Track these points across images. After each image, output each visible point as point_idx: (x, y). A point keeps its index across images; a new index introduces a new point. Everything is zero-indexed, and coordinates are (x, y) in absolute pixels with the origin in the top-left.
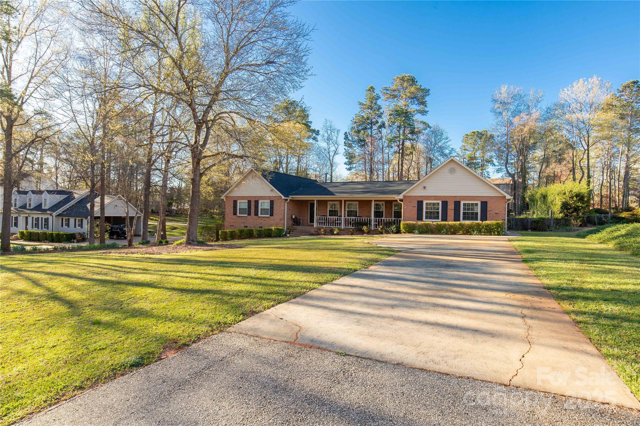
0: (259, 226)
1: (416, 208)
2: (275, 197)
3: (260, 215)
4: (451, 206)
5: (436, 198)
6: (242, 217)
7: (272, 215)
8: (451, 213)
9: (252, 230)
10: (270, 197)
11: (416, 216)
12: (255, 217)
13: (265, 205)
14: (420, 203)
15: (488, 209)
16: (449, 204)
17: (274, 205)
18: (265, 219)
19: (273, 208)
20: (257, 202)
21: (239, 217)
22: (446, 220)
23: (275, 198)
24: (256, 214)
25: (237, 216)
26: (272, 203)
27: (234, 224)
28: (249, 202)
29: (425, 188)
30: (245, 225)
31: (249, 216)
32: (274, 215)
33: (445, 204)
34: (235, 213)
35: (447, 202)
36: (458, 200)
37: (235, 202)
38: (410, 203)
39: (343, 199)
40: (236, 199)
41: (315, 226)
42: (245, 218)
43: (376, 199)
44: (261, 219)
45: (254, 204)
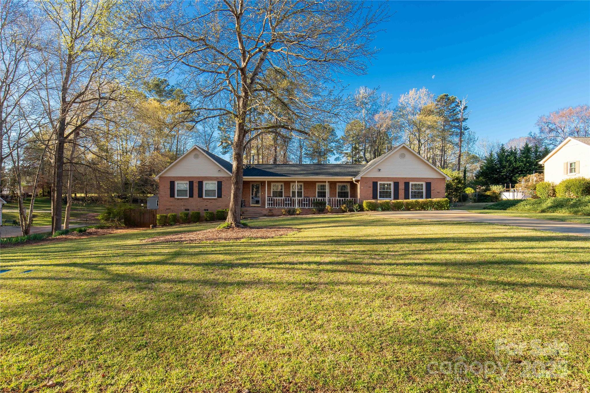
0: (203, 208)
1: (372, 188)
2: (223, 177)
3: (204, 197)
4: (402, 187)
5: (389, 179)
6: (181, 199)
7: (220, 196)
8: (402, 192)
9: (199, 213)
10: (217, 178)
11: (371, 196)
12: (199, 199)
13: (210, 186)
14: (375, 184)
15: (432, 189)
16: (400, 184)
17: (223, 186)
18: (210, 201)
19: (221, 189)
20: (201, 184)
21: (178, 199)
22: (398, 199)
23: (224, 179)
24: (200, 195)
25: (175, 199)
26: (220, 184)
27: (172, 208)
28: (191, 184)
29: (380, 170)
30: (187, 208)
31: (191, 198)
32: (223, 196)
33: (396, 185)
34: (172, 195)
35: (398, 183)
36: (407, 181)
37: (172, 184)
38: (366, 184)
39: (296, 180)
40: (174, 180)
41: (266, 207)
42: (186, 200)
43: (329, 180)
44: (206, 201)
45: (197, 185)
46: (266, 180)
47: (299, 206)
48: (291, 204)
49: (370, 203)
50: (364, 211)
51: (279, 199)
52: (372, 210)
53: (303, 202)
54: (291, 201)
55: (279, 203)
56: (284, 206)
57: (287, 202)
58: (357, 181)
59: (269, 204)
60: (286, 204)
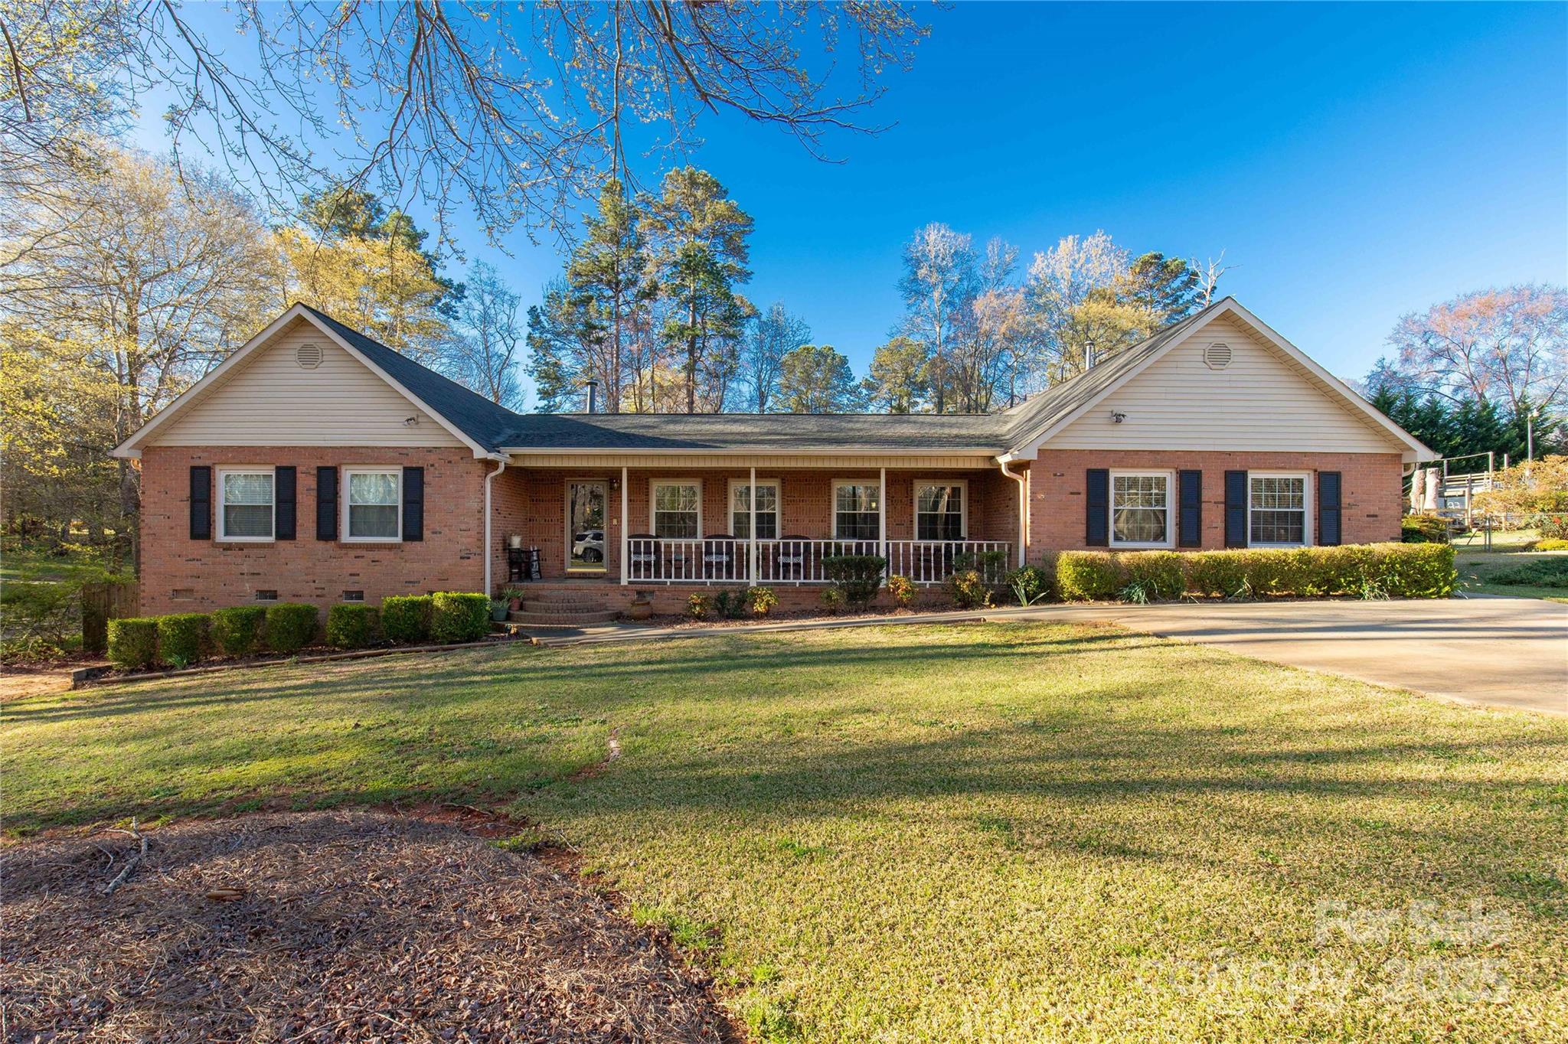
0: (341, 588)
1: (1083, 497)
2: (429, 450)
3: (345, 537)
4: (1213, 491)
5: (1156, 458)
6: (241, 547)
7: (414, 532)
8: (1213, 517)
9: (310, 613)
10: (402, 452)
11: (1081, 531)
12: (321, 545)
13: (373, 488)
14: (1097, 481)
15: (1345, 500)
16: (1206, 481)
17: (427, 490)
18: (370, 555)
19: (420, 502)
20: (328, 479)
21: (228, 547)
22: (1196, 543)
23: (432, 458)
24: (327, 530)
25: (215, 545)
26: (414, 480)
27: (199, 585)
28: (286, 477)
29: (1118, 418)
30: (266, 587)
31: (283, 544)
32: (426, 533)
33: (1190, 482)
34: (201, 529)
35: (1198, 474)
36: (1238, 468)
37: (201, 481)
38: (1058, 480)
39: (753, 465)
40: (208, 463)
41: (624, 581)
42: (262, 552)
43: (893, 465)
44: (352, 553)
45: (312, 483)
46: (625, 465)
47: (766, 576)
48: (729, 565)
49: (1091, 564)
50: (1062, 601)
51: (678, 547)
52: (1098, 597)
53: (781, 559)
54: (729, 553)
55: (678, 561)
56: (699, 576)
57: (714, 559)
58: (1018, 467)
59: (637, 564)
60: (709, 565)
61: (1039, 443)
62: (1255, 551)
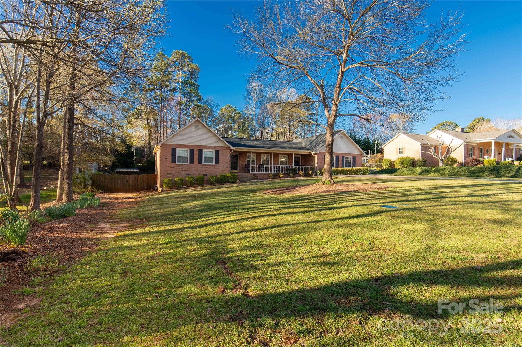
0: (203, 173)
1: (324, 159)
2: (220, 147)
3: (203, 163)
4: (340, 159)
6: (182, 165)
7: (217, 162)
8: (340, 163)
10: (215, 147)
12: (199, 165)
13: (208, 154)
15: (356, 160)
17: (220, 155)
18: (209, 167)
19: (218, 157)
20: (200, 152)
21: (180, 165)
22: (338, 167)
23: (221, 148)
24: (200, 162)
25: (177, 164)
26: (217, 153)
27: (173, 173)
28: (192, 151)
30: (187, 173)
31: (191, 164)
32: (220, 163)
34: (173, 161)
35: (338, 156)
36: (343, 155)
37: (174, 151)
39: (273, 152)
40: (175, 148)
41: (251, 173)
42: (187, 166)
43: (295, 153)
44: (205, 166)
45: (197, 152)
58: (314, 154)
60: (262, 170)
61: (319, 151)
62: (345, 168)
